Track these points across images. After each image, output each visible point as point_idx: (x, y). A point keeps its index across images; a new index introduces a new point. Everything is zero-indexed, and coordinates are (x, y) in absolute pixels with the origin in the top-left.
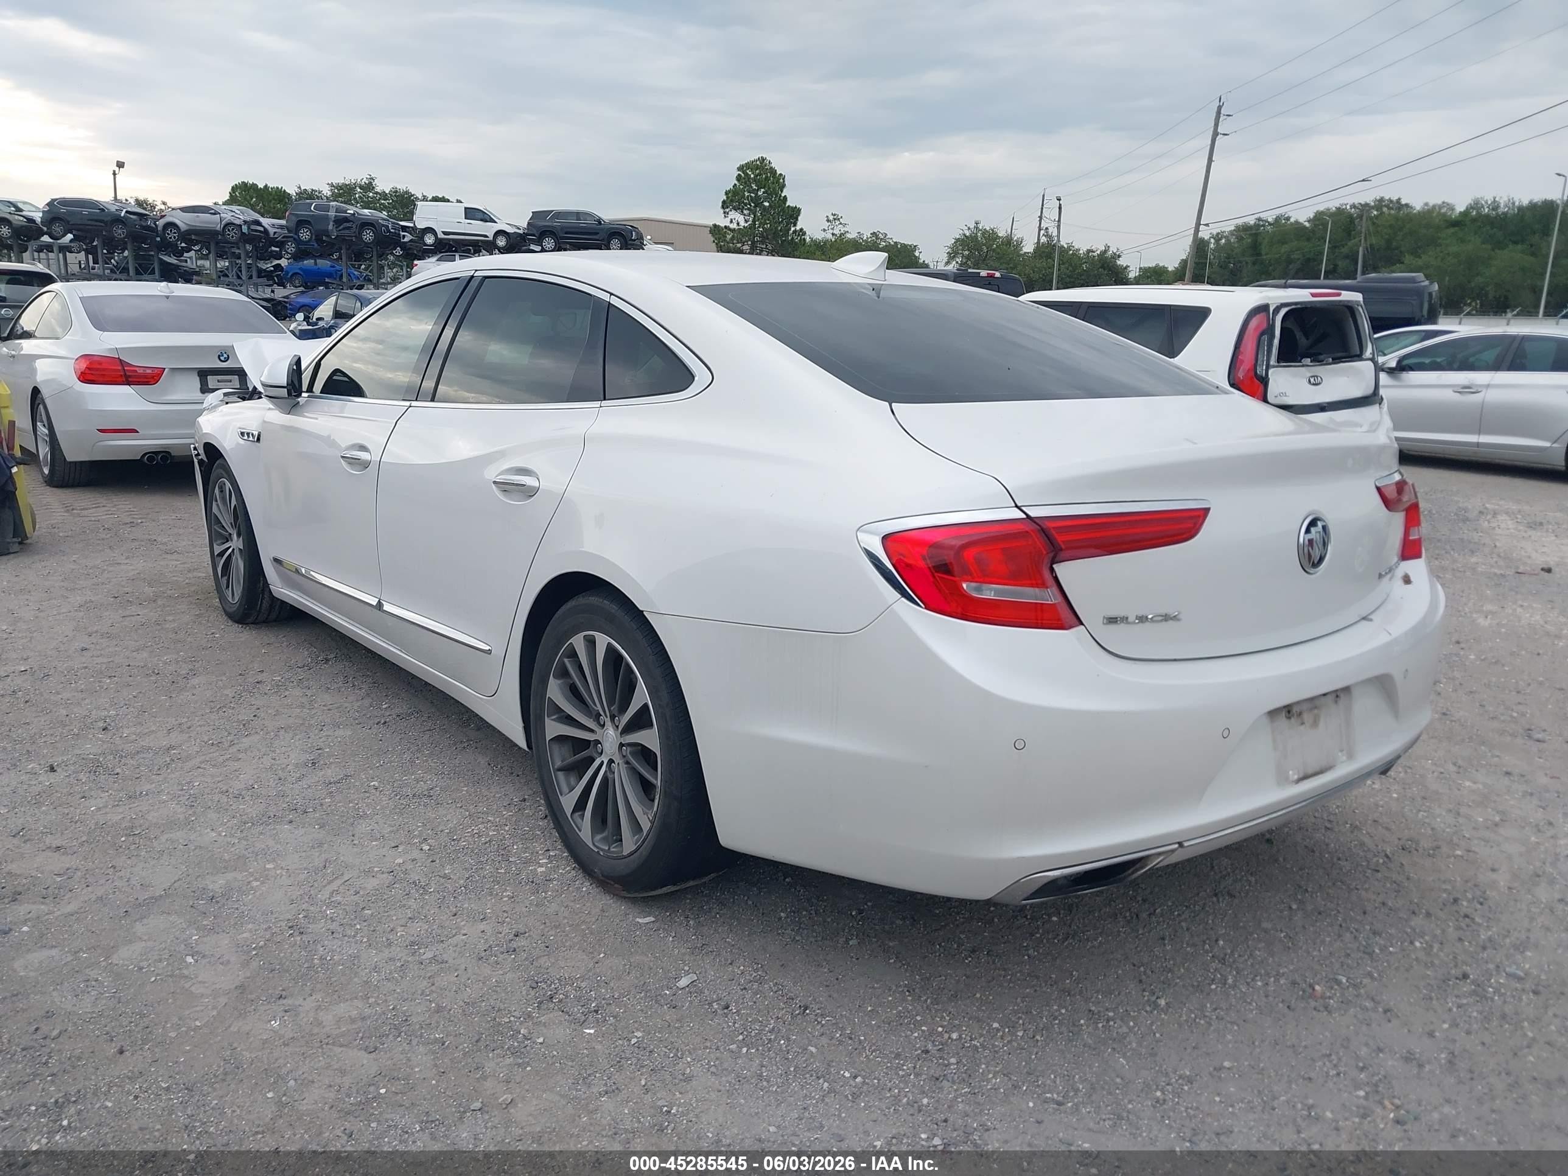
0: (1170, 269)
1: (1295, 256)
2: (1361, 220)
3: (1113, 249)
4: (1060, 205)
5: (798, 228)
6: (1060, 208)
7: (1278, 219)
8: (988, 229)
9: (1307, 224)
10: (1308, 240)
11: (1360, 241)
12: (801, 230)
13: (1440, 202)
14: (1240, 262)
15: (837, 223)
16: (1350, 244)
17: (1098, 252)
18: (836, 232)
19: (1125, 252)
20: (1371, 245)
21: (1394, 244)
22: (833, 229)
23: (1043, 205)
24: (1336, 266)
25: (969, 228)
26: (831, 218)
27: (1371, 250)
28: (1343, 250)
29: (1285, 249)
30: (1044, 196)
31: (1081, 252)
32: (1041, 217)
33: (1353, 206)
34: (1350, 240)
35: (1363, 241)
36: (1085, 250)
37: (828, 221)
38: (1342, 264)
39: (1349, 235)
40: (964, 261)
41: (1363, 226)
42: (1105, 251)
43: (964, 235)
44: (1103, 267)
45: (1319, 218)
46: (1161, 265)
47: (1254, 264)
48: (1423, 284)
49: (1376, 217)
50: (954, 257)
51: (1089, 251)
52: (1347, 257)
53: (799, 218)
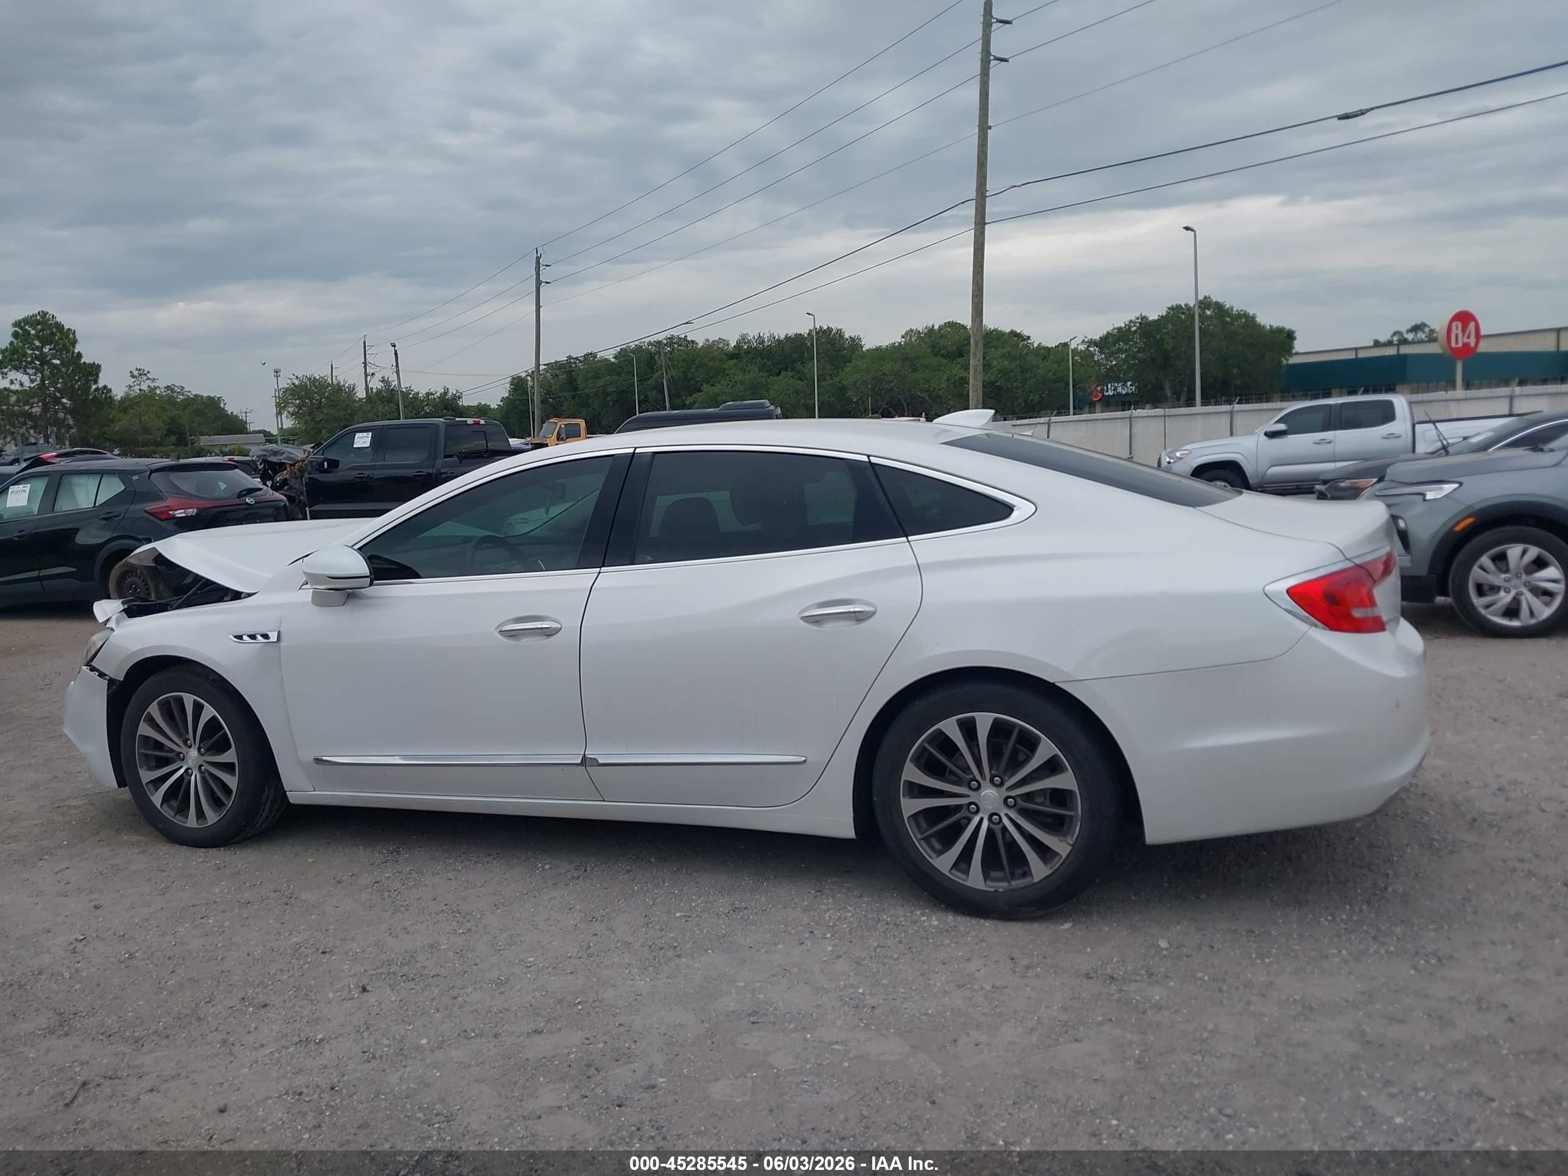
0: (494, 406)
1: (610, 389)
2: (660, 356)
3: (452, 391)
4: (396, 351)
5: (100, 386)
6: (396, 354)
7: (586, 356)
8: (317, 377)
9: (613, 360)
10: (618, 374)
11: (663, 374)
12: (105, 387)
13: (717, 339)
14: (560, 397)
15: (145, 378)
16: (656, 375)
17: (438, 394)
18: (144, 387)
19: (464, 394)
20: (672, 376)
21: (690, 375)
22: (140, 385)
23: (365, 352)
24: (646, 396)
25: (297, 377)
26: (136, 373)
27: (672, 381)
28: (649, 382)
29: (600, 383)
30: (365, 342)
31: (420, 395)
32: (365, 363)
33: (650, 344)
34: (654, 373)
35: (665, 373)
36: (424, 392)
37: (133, 376)
38: (653, 394)
39: (652, 369)
40: (296, 410)
41: (662, 361)
42: (446, 393)
43: (294, 384)
44: (445, 408)
45: (624, 355)
46: (483, 403)
47: (573, 397)
48: (770, 408)
49: (671, 352)
50: (285, 407)
51: (428, 394)
52: (653, 388)
53: (101, 375)
